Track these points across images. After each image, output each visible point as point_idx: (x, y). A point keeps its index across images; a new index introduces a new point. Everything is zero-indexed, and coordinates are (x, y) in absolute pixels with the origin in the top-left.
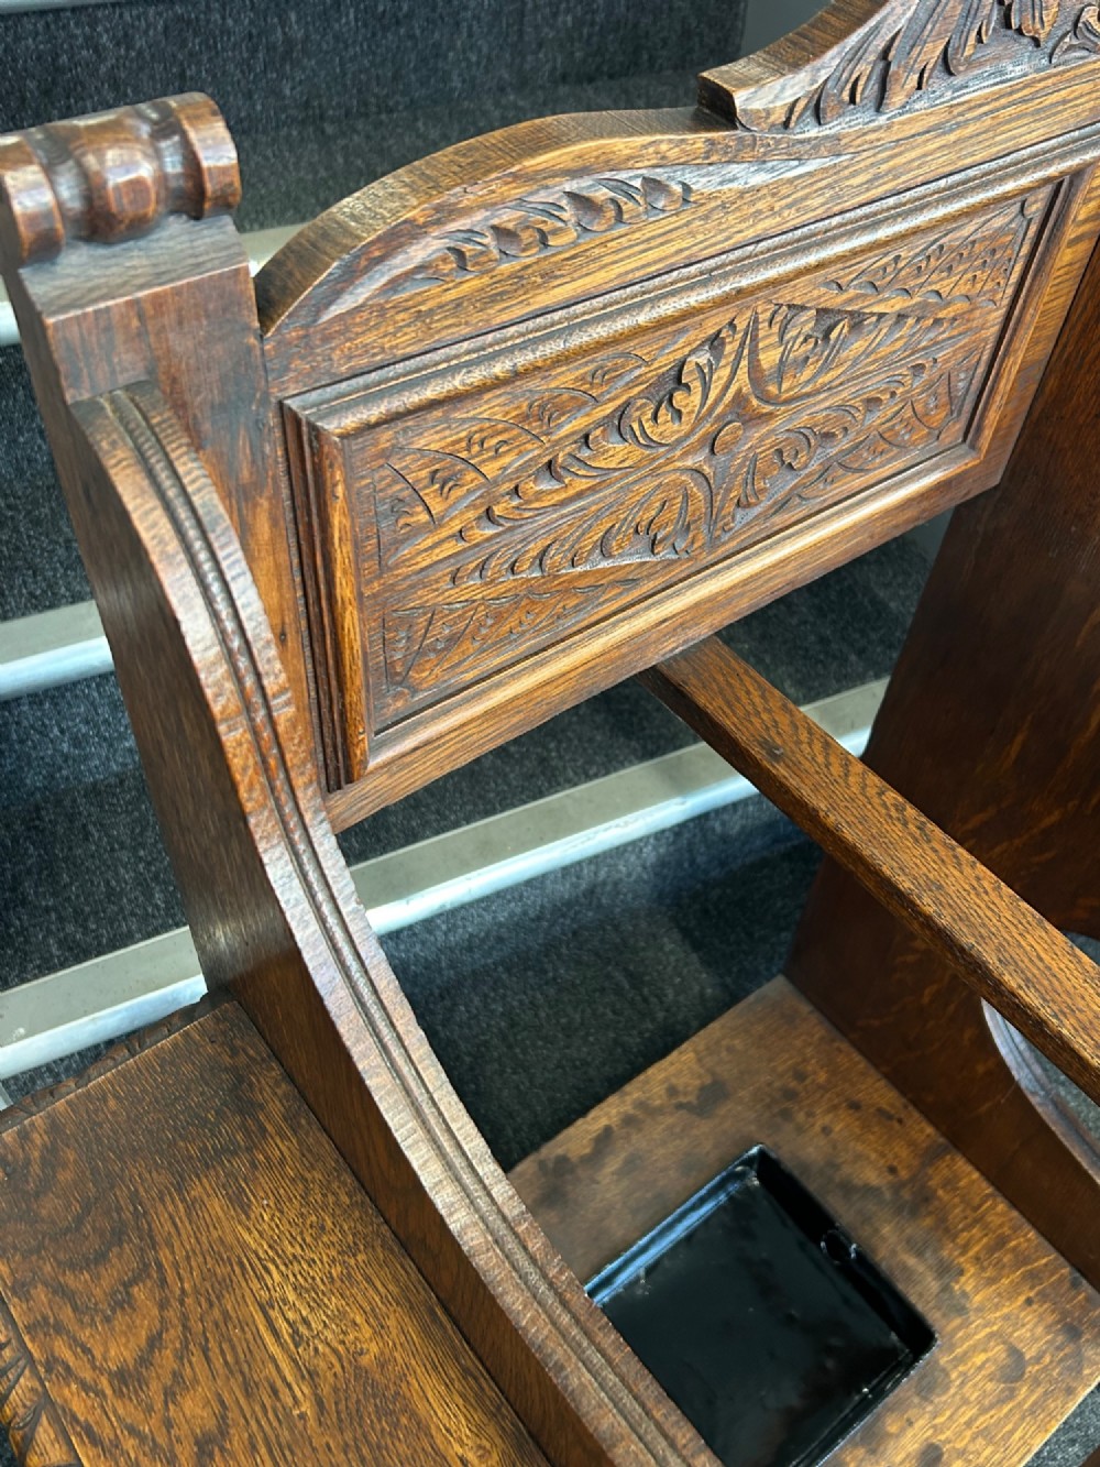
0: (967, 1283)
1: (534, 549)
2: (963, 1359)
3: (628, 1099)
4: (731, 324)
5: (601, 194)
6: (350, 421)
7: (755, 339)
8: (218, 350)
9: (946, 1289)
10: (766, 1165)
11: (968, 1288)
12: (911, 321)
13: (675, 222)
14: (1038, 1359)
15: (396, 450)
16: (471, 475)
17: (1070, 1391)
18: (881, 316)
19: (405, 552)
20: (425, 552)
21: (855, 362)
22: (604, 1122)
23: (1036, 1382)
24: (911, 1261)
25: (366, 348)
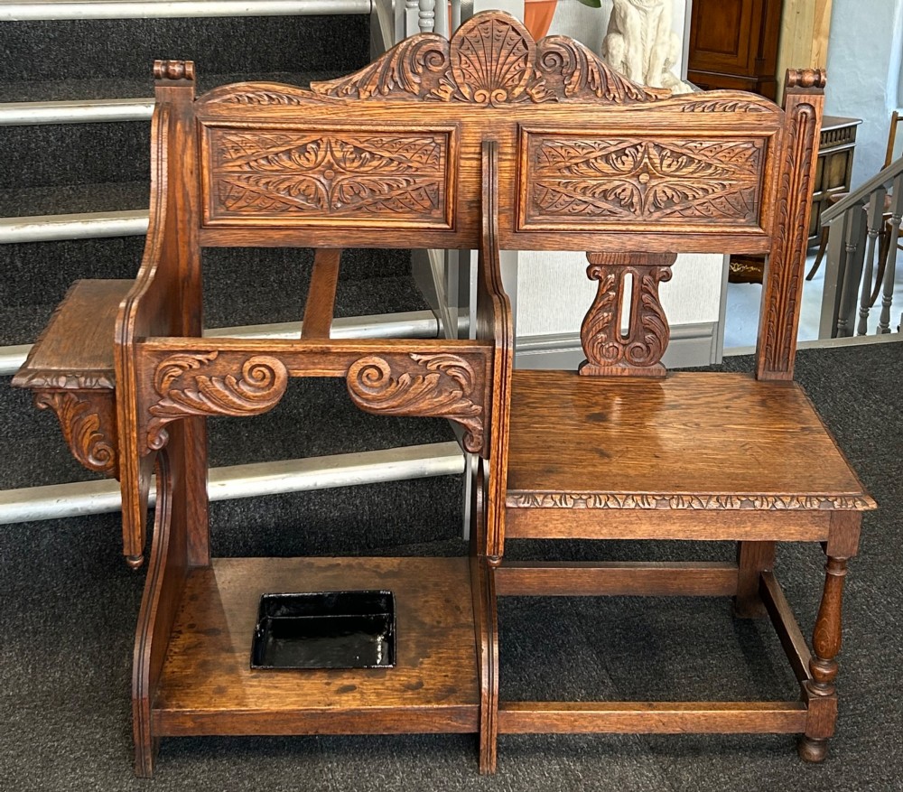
0: (426, 661)
1: (264, 181)
2: (397, 676)
3: (357, 561)
4: (321, 139)
5: (274, 96)
6: (207, 123)
7: (331, 148)
8: (184, 102)
9: (416, 658)
10: (389, 598)
11: (425, 662)
12: (396, 163)
13: (296, 108)
14: (427, 689)
15: (222, 137)
16: (242, 151)
17: (429, 702)
18: (382, 156)
19: (225, 165)
20: (229, 167)
21: (375, 168)
22: (340, 562)
23: (419, 694)
24: (412, 645)
25: (216, 112)
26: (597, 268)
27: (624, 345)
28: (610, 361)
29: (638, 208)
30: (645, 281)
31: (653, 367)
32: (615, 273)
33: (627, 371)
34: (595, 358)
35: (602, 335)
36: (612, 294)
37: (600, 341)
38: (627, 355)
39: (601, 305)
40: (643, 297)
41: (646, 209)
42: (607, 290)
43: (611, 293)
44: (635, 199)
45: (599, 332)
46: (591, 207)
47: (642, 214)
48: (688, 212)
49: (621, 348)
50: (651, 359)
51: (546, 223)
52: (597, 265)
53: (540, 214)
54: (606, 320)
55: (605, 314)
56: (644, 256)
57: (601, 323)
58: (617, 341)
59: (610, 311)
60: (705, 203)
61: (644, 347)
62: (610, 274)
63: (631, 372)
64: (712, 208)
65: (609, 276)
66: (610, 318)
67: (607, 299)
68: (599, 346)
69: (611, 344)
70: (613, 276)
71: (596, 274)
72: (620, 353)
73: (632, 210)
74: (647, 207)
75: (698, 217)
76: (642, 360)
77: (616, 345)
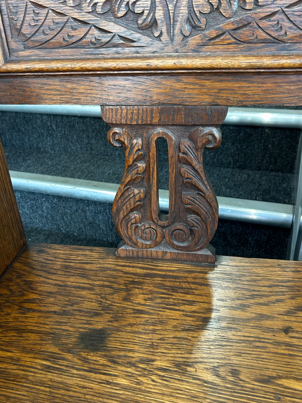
26: (117, 130)
27: (163, 227)
28: (148, 243)
29: (164, 30)
30: (182, 147)
31: (199, 253)
32: (141, 136)
33: (168, 255)
34: (130, 239)
35: (136, 215)
36: (142, 165)
37: (133, 221)
38: (167, 238)
39: (128, 179)
40: (182, 170)
41: (177, 31)
42: (135, 161)
43: (139, 165)
44: (159, 14)
45: (132, 210)
46: (96, 33)
47: (172, 40)
48: (245, 33)
49: (159, 230)
50: (196, 244)
51: (34, 61)
52: (117, 125)
53: (26, 48)
54: (137, 198)
55: (136, 191)
56: (179, 110)
57: (132, 201)
58: (153, 221)
59: (141, 186)
60: (274, 14)
61: (187, 231)
62: (136, 137)
63: (174, 256)
64: (287, 24)
65: (135, 141)
66: (142, 196)
67: (134, 172)
68: (134, 225)
69: (147, 226)
70: (140, 141)
71: (117, 137)
72: (159, 235)
73: (157, 34)
74: (178, 27)
75: (264, 41)
76: (185, 244)
77: (154, 227)
